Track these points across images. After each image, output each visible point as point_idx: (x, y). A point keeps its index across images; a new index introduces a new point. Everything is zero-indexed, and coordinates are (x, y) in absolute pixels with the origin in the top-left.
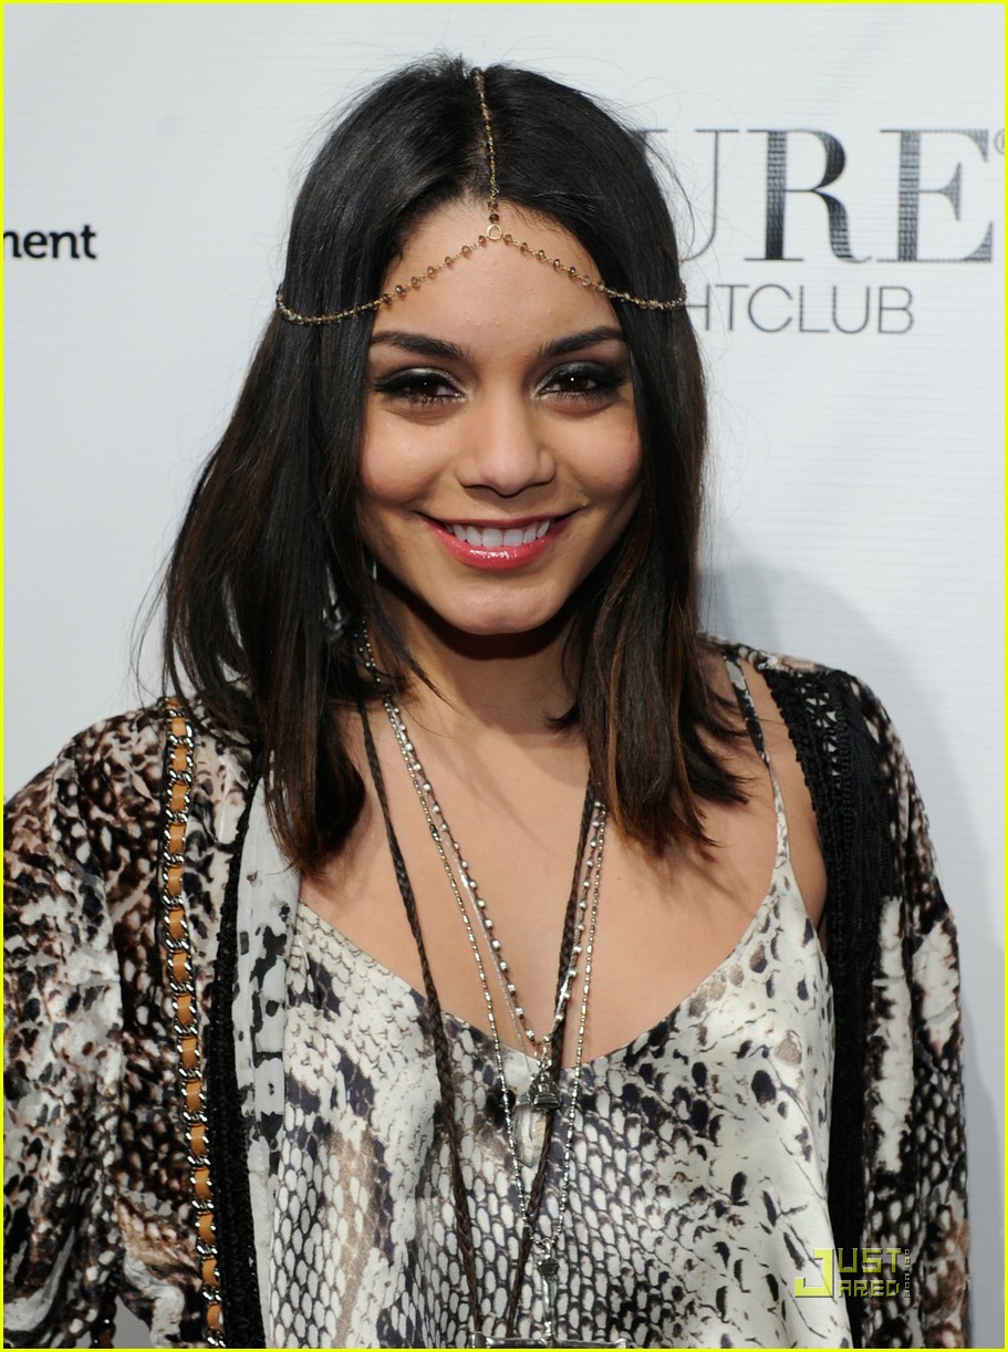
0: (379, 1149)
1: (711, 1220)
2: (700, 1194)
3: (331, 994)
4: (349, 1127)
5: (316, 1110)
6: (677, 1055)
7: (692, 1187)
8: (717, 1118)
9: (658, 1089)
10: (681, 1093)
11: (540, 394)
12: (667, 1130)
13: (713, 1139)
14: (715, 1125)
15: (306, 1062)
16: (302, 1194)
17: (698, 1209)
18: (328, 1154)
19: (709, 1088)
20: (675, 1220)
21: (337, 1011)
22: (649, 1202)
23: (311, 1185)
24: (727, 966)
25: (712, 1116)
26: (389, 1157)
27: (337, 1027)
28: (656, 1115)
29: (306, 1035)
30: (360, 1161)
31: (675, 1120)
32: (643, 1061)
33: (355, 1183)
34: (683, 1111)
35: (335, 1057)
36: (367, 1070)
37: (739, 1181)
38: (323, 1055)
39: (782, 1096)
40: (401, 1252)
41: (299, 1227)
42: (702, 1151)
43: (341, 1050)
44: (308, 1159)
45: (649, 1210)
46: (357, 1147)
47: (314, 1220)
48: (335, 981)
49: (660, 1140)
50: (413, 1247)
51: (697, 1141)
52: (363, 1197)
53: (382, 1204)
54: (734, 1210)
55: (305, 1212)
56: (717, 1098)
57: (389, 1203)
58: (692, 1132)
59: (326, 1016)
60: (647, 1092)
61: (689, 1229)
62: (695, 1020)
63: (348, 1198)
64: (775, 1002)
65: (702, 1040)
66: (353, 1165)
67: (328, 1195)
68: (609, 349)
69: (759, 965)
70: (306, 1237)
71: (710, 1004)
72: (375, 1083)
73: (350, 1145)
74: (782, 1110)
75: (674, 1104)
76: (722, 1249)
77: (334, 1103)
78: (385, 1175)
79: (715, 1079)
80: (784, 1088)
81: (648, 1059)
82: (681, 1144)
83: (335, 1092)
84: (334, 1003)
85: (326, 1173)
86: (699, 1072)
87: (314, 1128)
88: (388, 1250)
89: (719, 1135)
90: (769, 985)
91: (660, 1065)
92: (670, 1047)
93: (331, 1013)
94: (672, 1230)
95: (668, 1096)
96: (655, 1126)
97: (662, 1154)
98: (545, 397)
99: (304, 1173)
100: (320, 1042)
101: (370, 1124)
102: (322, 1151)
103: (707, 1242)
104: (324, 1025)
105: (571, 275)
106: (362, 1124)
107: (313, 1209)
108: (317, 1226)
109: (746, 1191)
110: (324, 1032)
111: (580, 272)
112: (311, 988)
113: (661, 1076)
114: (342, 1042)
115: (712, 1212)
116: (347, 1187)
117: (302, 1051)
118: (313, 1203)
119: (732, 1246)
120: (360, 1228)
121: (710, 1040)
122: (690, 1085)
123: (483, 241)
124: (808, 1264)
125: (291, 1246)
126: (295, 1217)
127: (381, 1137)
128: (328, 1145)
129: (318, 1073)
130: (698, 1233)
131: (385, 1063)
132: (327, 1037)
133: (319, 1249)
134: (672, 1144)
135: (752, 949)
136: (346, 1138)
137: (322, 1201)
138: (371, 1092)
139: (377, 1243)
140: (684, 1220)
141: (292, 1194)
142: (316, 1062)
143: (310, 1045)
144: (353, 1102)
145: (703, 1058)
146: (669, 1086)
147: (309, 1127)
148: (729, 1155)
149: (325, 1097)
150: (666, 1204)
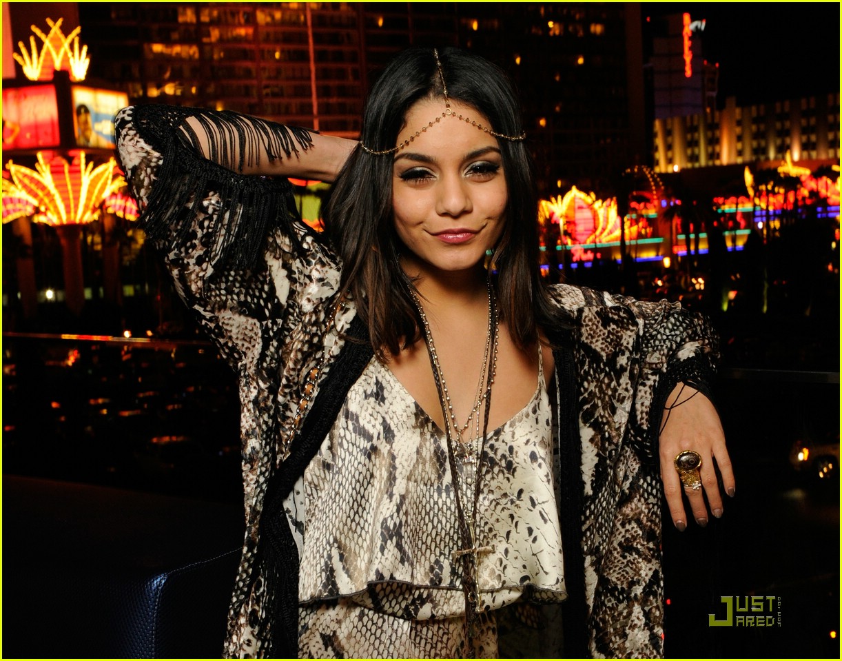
0: (393, 458)
1: (509, 505)
2: (505, 495)
3: (383, 396)
4: (384, 448)
5: (372, 441)
6: (503, 441)
7: (503, 492)
8: (516, 467)
9: (495, 454)
10: (504, 456)
11: (466, 174)
12: (496, 469)
13: (513, 475)
14: (515, 470)
15: (369, 422)
16: (364, 473)
17: (504, 501)
18: (375, 458)
19: (514, 455)
20: (494, 503)
21: (384, 403)
22: (485, 495)
23: (368, 470)
24: (524, 410)
25: (514, 466)
26: (397, 461)
27: (382, 409)
28: (493, 463)
29: (370, 411)
30: (386, 461)
31: (500, 466)
32: (491, 442)
33: (384, 469)
34: (503, 463)
35: (381, 420)
36: (393, 427)
37: (521, 492)
38: (376, 419)
39: (540, 461)
40: (396, 498)
41: (363, 485)
42: (508, 479)
43: (383, 418)
44: (367, 460)
45: (484, 498)
46: (386, 455)
47: (369, 483)
48: (385, 390)
49: (493, 473)
50: (403, 498)
51: (507, 475)
52: (385, 475)
53: (392, 479)
54: (518, 502)
55: (365, 480)
56: (517, 460)
57: (395, 479)
58: (505, 471)
59: (379, 404)
60: (491, 454)
61: (499, 508)
62: (511, 429)
63: (381, 475)
64: (539, 426)
65: (513, 437)
66: (384, 462)
67: (375, 474)
68: (494, 156)
69: (534, 412)
70: (365, 490)
71: (517, 424)
72: (396, 433)
73: (384, 455)
74: (540, 466)
75: (500, 460)
76: (512, 517)
77: (378, 438)
78: (395, 468)
79: (517, 453)
80: (541, 457)
81: (492, 442)
82: (501, 475)
83: (379, 434)
84: (383, 399)
85: (374, 465)
86: (511, 449)
87: (370, 448)
88: (391, 496)
89: (515, 474)
90: (537, 419)
91: (497, 445)
92: (501, 438)
93: (381, 403)
94: (492, 507)
95: (499, 457)
96: (492, 468)
97: (493, 478)
98: (468, 176)
99: (365, 465)
100: (375, 414)
101: (391, 447)
102: (373, 457)
103: (507, 513)
104: (378, 407)
106: (388, 447)
107: (369, 479)
108: (370, 485)
109: (523, 495)
110: (377, 410)
111: (483, 126)
112: (375, 391)
113: (497, 449)
114: (384, 415)
115: (509, 503)
116: (381, 471)
117: (368, 417)
118: (368, 476)
119: (515, 515)
120: (382, 487)
121: (516, 437)
122: (507, 454)
123: (444, 115)
124: (549, 522)
125: (359, 493)
126: (361, 482)
127: (395, 454)
128: (376, 454)
129: (374, 426)
130: (503, 509)
131: (400, 426)
132: (378, 412)
133: (370, 494)
134: (497, 475)
135: (533, 405)
136: (382, 452)
137: (372, 476)
138: (394, 436)
139: (387, 492)
140: (498, 504)
141: (360, 473)
142: (373, 422)
143: (371, 415)
144: (386, 438)
145: (513, 444)
146: (499, 453)
147: (368, 448)
148: (517, 483)
149: (375, 436)
150: (491, 497)
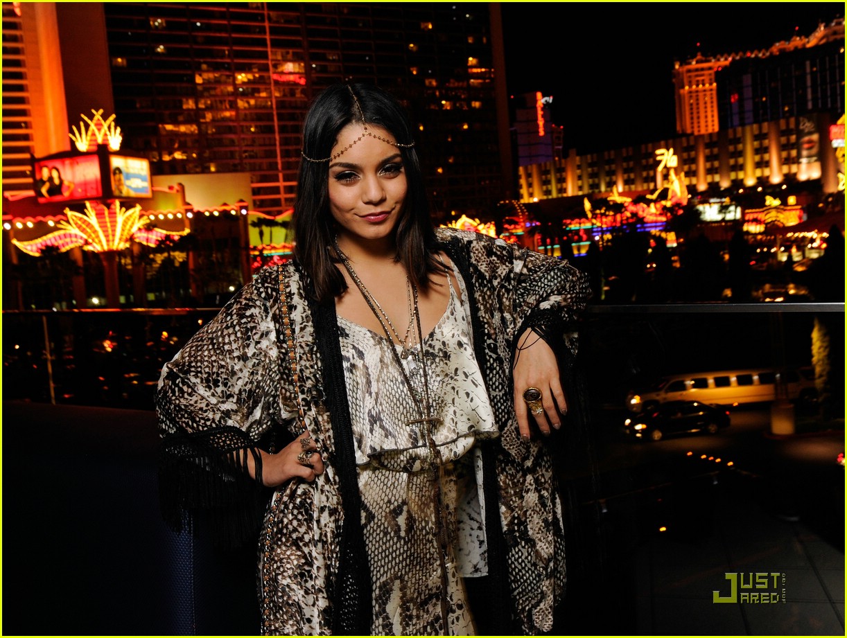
0: (367, 368)
1: (450, 381)
2: (447, 375)
3: (346, 333)
4: (359, 363)
5: (350, 361)
6: (437, 340)
7: (445, 373)
9: (434, 349)
10: (440, 350)
11: (380, 174)
12: (437, 360)
14: (449, 356)
15: (344, 350)
16: (352, 383)
17: (446, 379)
18: (356, 371)
19: (447, 347)
20: (441, 382)
21: (349, 337)
22: (434, 379)
24: (445, 316)
25: (448, 354)
26: (370, 370)
27: (349, 341)
28: (434, 356)
30: (363, 372)
31: (439, 357)
32: (428, 343)
33: (363, 377)
34: (441, 354)
36: (361, 349)
37: (456, 370)
38: (348, 347)
39: (465, 346)
40: (374, 395)
42: (446, 364)
43: (353, 345)
44: (351, 374)
45: (434, 381)
46: (362, 368)
48: (346, 330)
49: (436, 363)
50: (377, 394)
51: (445, 361)
52: (364, 381)
53: (369, 383)
54: (456, 377)
56: (449, 349)
57: (370, 382)
58: (444, 359)
59: (346, 338)
60: (431, 351)
61: (445, 384)
62: (440, 330)
64: (458, 323)
65: (443, 335)
66: (361, 373)
68: (398, 159)
69: (452, 314)
71: (443, 325)
72: (364, 352)
73: (360, 368)
74: (465, 349)
75: (438, 353)
76: (453, 388)
77: (354, 358)
78: (369, 375)
79: (448, 345)
80: (465, 343)
81: (430, 342)
82: (441, 363)
83: (353, 355)
84: (347, 335)
85: (356, 376)
86: (444, 343)
87: (350, 366)
88: (371, 394)
89: (450, 359)
90: (455, 319)
91: (433, 343)
92: (435, 338)
94: (440, 385)
95: (437, 351)
96: (434, 359)
97: (437, 366)
99: (351, 378)
101: (364, 362)
102: (354, 371)
103: (450, 386)
105: (388, 142)
106: (362, 362)
109: (458, 372)
110: (346, 342)
111: (390, 141)
113: (434, 346)
114: (352, 343)
115: (450, 379)
117: (342, 348)
119: (455, 387)
120: (364, 389)
121: (444, 334)
122: (442, 347)
123: (364, 135)
124: (478, 386)
127: (367, 365)
128: (355, 369)
129: (348, 351)
130: (447, 385)
131: (365, 347)
132: (348, 343)
134: (439, 363)
135: (450, 310)
136: (359, 366)
138: (363, 354)
139: (367, 392)
140: (443, 382)
141: (350, 384)
142: (346, 349)
143: (344, 346)
144: (359, 357)
145: (444, 340)
146: (437, 348)
148: (453, 364)
149: (351, 357)
150: (438, 379)
